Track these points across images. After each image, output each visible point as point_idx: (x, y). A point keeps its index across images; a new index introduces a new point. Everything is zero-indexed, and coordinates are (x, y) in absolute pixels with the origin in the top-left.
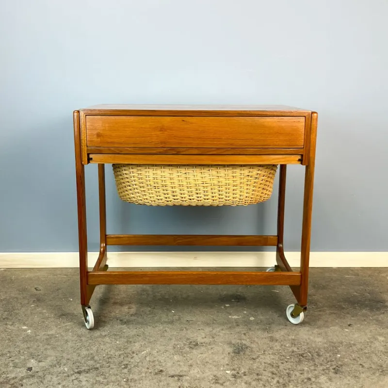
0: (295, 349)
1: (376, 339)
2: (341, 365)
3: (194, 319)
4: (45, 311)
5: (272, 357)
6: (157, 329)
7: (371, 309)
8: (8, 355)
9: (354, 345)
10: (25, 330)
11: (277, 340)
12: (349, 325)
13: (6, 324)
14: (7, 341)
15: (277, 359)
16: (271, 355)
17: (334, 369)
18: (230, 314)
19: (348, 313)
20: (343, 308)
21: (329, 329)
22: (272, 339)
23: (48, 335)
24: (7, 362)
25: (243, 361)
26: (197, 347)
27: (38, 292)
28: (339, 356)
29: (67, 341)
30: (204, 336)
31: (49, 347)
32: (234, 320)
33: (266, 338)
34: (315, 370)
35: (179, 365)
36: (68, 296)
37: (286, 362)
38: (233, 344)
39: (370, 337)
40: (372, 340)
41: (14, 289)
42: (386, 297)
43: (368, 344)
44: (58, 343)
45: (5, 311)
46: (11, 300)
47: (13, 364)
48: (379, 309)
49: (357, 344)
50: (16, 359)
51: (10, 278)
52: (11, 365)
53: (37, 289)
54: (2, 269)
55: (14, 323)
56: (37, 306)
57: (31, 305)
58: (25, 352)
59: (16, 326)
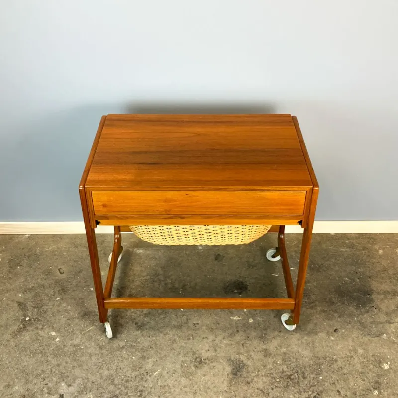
0: (285, 368)
1: (356, 352)
2: (322, 392)
3: (200, 322)
4: (69, 308)
5: (264, 379)
6: (167, 337)
7: (358, 307)
8: (42, 376)
9: (336, 361)
10: (54, 338)
11: (270, 354)
12: (336, 331)
13: (37, 328)
14: (40, 355)
15: (268, 382)
16: (263, 377)
17: (315, 396)
18: (232, 314)
19: (336, 312)
20: (333, 303)
21: (317, 337)
22: (266, 353)
23: (74, 346)
24: (42, 386)
25: (239, 386)
26: (201, 365)
27: (62, 276)
28: (321, 378)
29: (91, 355)
30: (207, 348)
31: (75, 364)
32: (234, 324)
33: (260, 352)
35: (186, 392)
36: (88, 283)
37: (276, 386)
38: (232, 361)
39: (351, 348)
40: (353, 353)
41: (40, 270)
42: (374, 284)
43: (348, 360)
44: (83, 359)
45: (35, 308)
46: (39, 290)
47: (47, 389)
48: (364, 305)
49: (338, 359)
50: (49, 381)
51: (35, 251)
52: (46, 390)
53: (61, 271)
54: (27, 236)
55: (43, 326)
56: (62, 299)
57: (57, 298)
58: (56, 372)
59: (46, 332)
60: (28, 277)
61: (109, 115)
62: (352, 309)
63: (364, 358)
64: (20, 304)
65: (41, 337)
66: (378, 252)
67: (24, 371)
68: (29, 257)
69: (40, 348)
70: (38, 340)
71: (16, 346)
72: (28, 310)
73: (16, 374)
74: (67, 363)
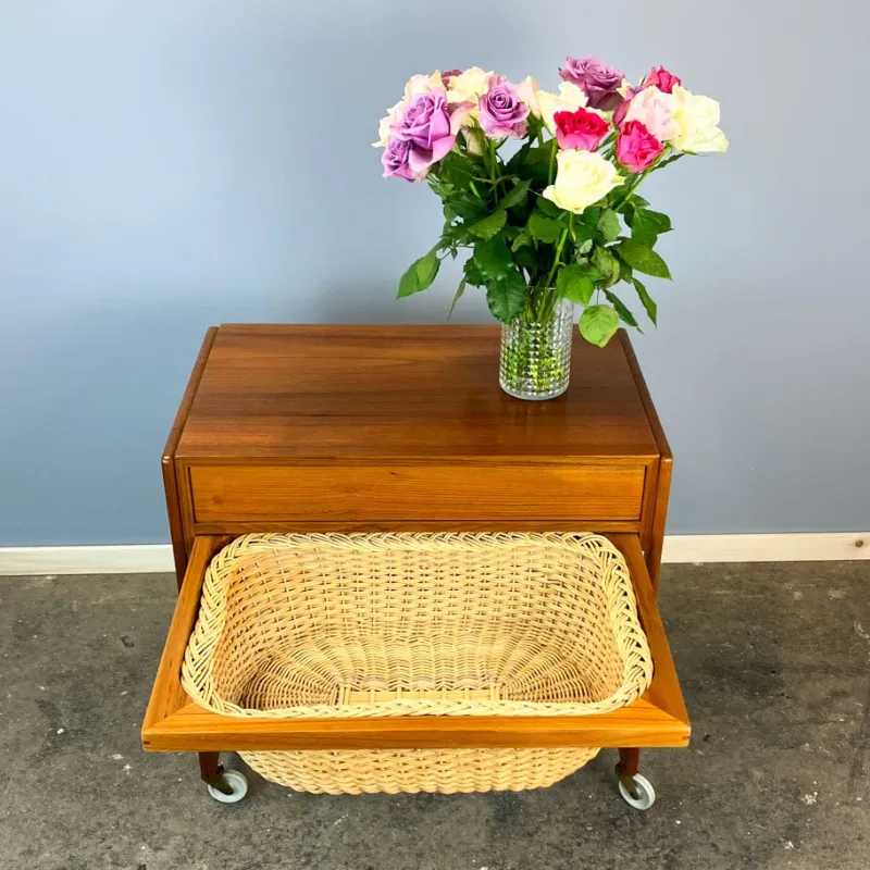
0: (604, 807)
1: (749, 776)
2: (680, 847)
5: (562, 828)
7: (751, 695)
8: (99, 833)
9: (708, 792)
10: (120, 765)
12: (706, 739)
13: (83, 748)
14: (92, 796)
15: (570, 832)
16: (560, 825)
17: (666, 857)
19: (706, 704)
20: (702, 690)
23: (164, 778)
24: (99, 851)
25: (512, 842)
26: (431, 805)
27: (128, 652)
28: (679, 822)
29: (199, 794)
31: (168, 810)
34: (633, 860)
35: (400, 854)
37: (586, 840)
39: (738, 769)
40: (742, 778)
41: (82, 642)
42: (784, 654)
43: (732, 791)
44: (184, 800)
45: (75, 710)
46: (81, 677)
47: (111, 856)
48: (765, 691)
49: (714, 789)
50: (114, 842)
51: (70, 607)
52: (107, 858)
53: (127, 641)
54: (49, 578)
55: (95, 743)
56: (132, 694)
57: (122, 691)
58: (128, 825)
59: (102, 754)
60: (58, 655)
61: (224, 326)
62: (739, 699)
63: (766, 787)
64: (42, 705)
65: (92, 763)
66: (792, 595)
67: (59, 826)
68: (56, 616)
69: (91, 783)
70: (85, 768)
71: (40, 781)
72: (60, 715)
73: (43, 831)
74: (149, 809)
